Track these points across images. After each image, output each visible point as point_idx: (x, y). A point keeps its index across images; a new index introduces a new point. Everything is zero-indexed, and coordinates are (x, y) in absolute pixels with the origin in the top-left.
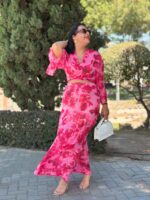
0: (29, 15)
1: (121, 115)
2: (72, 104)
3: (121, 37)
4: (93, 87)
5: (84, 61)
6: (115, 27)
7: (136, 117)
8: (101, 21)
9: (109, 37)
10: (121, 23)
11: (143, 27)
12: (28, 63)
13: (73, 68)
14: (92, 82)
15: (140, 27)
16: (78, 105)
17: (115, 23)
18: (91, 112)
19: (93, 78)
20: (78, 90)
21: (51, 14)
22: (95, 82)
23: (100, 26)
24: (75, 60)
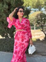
0: (3, 4)
1: (36, 35)
2: (18, 40)
3: (35, 10)
4: (26, 32)
5: (22, 22)
6: (33, 6)
7: (41, 36)
8: (29, 4)
9: (31, 10)
10: (35, 5)
11: (42, 6)
12: (4, 21)
13: (17, 25)
14: (25, 30)
15: (41, 6)
16: (20, 40)
17: (33, 5)
18: (26, 42)
19: (26, 29)
20: (20, 34)
21: (11, 3)
22: (27, 30)
23: (28, 6)
24: (19, 21)
